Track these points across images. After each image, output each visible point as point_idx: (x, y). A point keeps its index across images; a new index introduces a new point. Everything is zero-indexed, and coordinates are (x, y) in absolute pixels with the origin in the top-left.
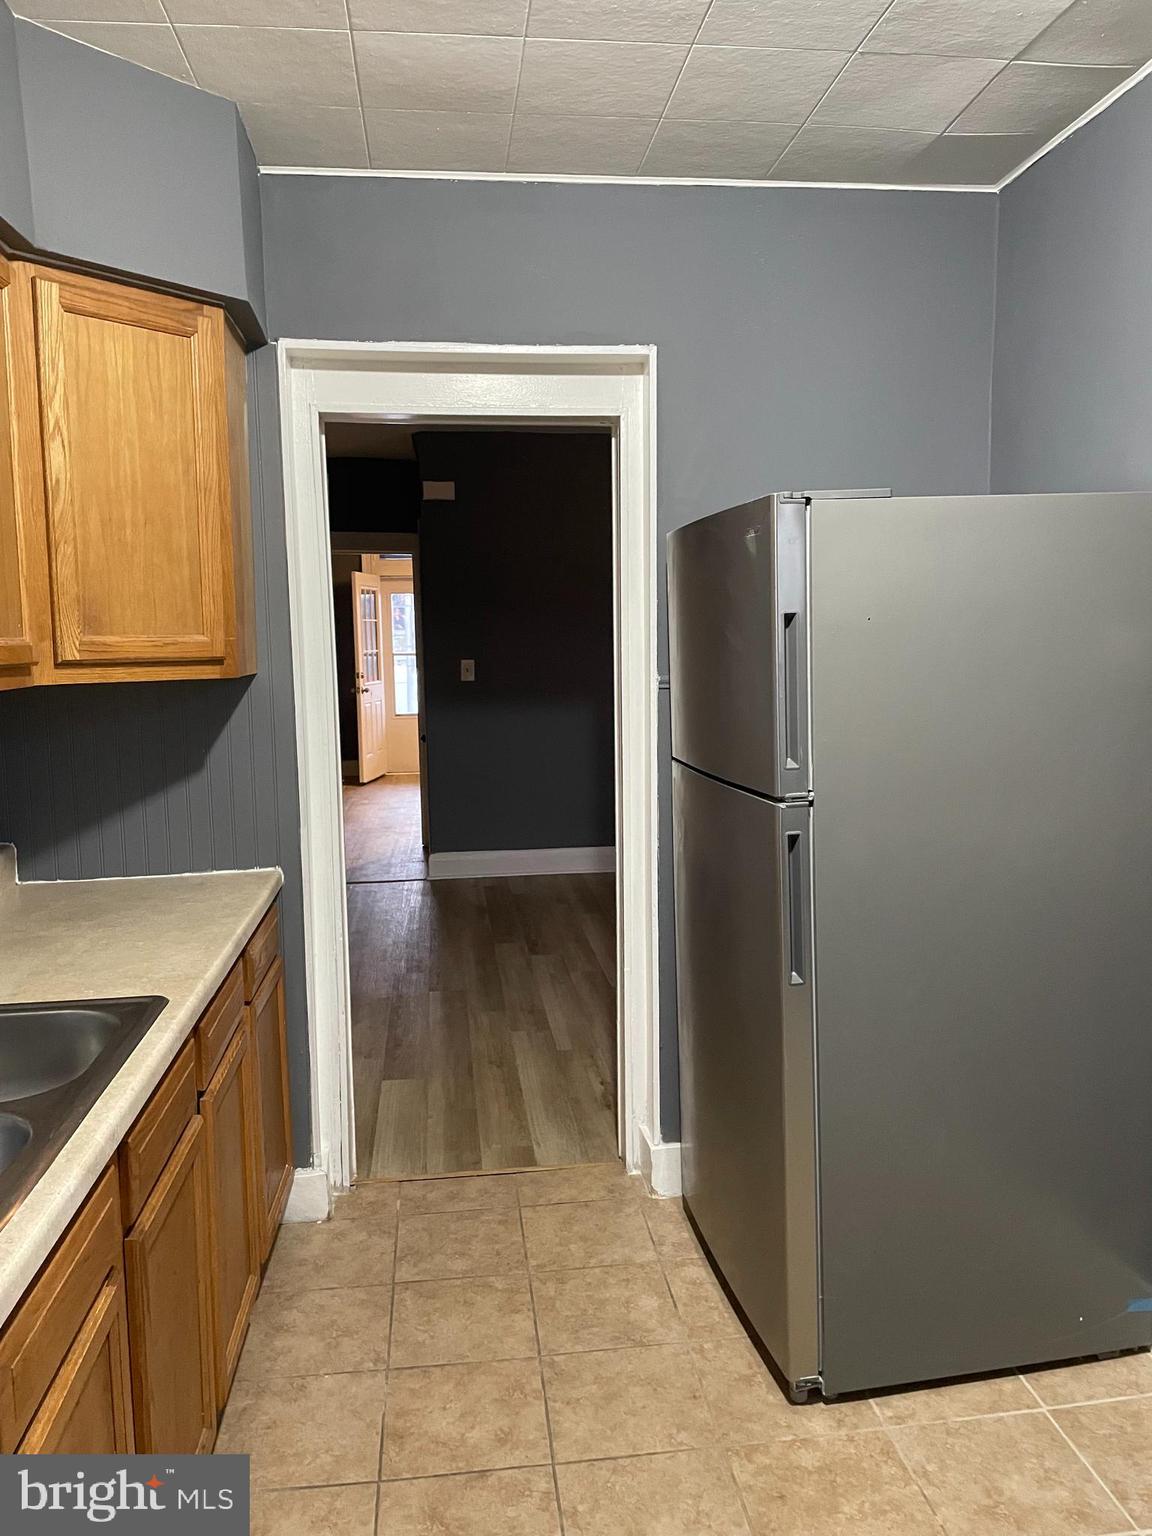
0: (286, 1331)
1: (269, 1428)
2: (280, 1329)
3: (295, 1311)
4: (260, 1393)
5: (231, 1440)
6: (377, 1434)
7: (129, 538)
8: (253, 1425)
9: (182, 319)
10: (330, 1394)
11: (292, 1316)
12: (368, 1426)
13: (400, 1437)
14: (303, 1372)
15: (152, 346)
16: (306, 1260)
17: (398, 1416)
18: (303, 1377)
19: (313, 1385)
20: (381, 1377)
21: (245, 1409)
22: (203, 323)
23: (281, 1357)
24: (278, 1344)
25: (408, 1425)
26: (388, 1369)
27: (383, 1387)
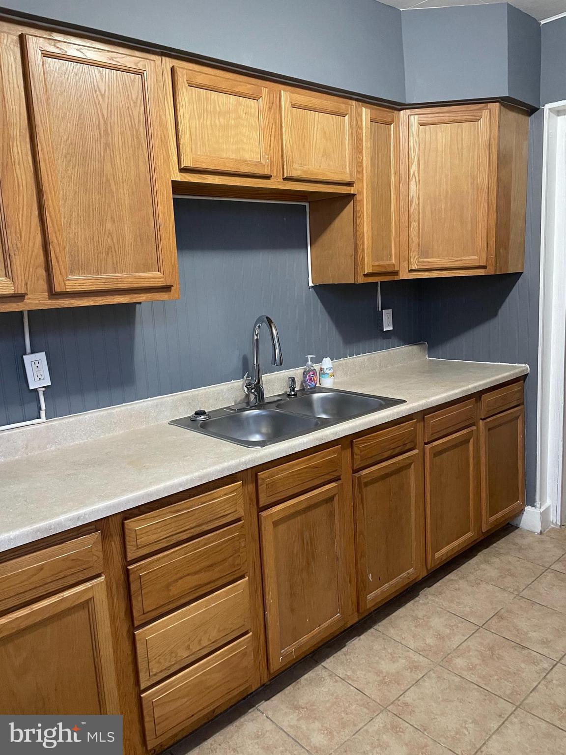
0: (489, 564)
1: (456, 590)
2: (487, 562)
3: (498, 559)
4: (462, 578)
5: (440, 586)
6: (494, 612)
7: (443, 216)
8: (451, 586)
9: (475, 114)
10: (487, 591)
11: (496, 560)
12: (493, 608)
13: (502, 618)
14: (483, 579)
15: (460, 130)
16: (518, 544)
17: (507, 611)
18: (481, 581)
19: (483, 585)
20: (512, 596)
21: (452, 580)
22: (485, 113)
23: (479, 571)
24: (482, 566)
25: (509, 616)
26: (518, 595)
27: (510, 600)
